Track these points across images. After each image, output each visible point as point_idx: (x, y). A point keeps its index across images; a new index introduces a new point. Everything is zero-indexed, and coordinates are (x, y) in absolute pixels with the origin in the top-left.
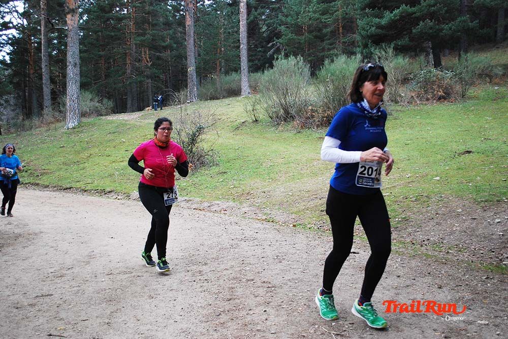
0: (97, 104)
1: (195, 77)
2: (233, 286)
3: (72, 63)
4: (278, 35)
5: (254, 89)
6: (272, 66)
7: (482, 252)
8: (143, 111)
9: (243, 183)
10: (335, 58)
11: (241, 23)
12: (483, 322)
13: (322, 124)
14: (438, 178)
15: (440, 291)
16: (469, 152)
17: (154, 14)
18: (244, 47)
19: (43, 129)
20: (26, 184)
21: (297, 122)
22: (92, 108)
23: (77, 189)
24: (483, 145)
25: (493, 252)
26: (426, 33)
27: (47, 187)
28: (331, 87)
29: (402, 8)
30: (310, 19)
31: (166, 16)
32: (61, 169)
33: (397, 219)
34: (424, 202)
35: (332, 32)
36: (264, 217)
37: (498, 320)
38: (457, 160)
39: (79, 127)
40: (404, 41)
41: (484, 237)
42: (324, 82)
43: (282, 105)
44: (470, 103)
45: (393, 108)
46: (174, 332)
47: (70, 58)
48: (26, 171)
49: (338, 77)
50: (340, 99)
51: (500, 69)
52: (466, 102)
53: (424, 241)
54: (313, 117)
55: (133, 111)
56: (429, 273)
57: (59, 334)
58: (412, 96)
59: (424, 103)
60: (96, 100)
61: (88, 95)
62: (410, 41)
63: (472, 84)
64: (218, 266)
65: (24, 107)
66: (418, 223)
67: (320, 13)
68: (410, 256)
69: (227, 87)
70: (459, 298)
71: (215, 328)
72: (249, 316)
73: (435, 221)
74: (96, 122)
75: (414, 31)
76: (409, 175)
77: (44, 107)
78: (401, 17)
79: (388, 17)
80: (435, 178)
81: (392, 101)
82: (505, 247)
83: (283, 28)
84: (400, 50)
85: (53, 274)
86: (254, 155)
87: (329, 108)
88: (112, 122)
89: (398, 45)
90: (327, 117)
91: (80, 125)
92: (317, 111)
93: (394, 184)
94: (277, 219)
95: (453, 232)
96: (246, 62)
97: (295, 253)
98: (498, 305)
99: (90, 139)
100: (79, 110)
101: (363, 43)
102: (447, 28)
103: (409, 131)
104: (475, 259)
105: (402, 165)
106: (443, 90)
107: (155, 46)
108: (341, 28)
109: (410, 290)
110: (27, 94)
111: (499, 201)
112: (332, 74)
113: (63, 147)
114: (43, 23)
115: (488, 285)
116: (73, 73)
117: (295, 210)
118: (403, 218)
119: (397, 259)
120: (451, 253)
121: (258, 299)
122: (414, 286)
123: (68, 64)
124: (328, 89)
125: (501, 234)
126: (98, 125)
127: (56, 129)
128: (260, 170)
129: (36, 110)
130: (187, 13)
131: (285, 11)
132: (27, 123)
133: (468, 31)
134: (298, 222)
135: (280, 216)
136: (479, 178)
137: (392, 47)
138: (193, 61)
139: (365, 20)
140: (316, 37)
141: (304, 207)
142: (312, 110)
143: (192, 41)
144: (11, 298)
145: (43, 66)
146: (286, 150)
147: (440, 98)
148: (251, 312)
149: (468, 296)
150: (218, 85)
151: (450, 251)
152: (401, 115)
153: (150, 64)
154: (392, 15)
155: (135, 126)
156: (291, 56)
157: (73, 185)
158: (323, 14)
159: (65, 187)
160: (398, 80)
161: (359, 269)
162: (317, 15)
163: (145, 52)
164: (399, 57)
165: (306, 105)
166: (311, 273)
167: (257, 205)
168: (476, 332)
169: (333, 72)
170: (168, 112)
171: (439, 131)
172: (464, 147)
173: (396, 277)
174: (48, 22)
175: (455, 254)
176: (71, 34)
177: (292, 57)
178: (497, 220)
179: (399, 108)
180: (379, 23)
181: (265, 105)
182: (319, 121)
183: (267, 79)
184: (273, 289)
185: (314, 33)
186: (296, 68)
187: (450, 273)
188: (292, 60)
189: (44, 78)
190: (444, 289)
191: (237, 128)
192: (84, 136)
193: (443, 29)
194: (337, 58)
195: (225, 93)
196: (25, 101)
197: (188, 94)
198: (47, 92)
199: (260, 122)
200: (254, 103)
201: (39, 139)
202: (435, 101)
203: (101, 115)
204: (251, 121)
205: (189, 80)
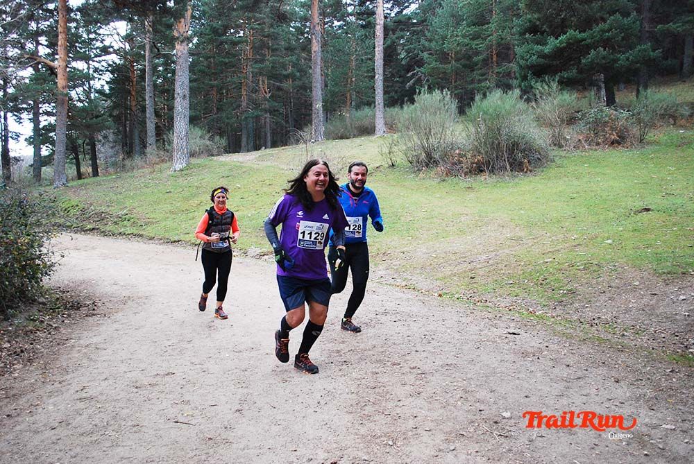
0: (208, 143)
1: (321, 112)
2: (377, 371)
3: (181, 94)
4: (420, 63)
5: (391, 127)
6: (412, 101)
7: (663, 335)
8: (260, 151)
9: (377, 240)
10: (488, 94)
11: (376, 49)
12: (669, 426)
13: (470, 172)
14: (610, 241)
15: (617, 385)
16: (647, 210)
17: (274, 37)
18: (379, 77)
19: (146, 171)
20: (129, 234)
21: (441, 168)
22: (202, 147)
23: (186, 242)
24: (665, 202)
25: (677, 336)
26: (598, 63)
27: (152, 239)
28: (483, 127)
29: (570, 34)
30: (458, 44)
31: (289, 39)
32: (168, 218)
33: (562, 291)
34: (594, 271)
35: (484, 60)
36: (404, 283)
37: (686, 425)
38: (633, 218)
39: (187, 169)
40: (572, 73)
41: (667, 318)
42: (474, 121)
43: (423, 147)
44: (649, 149)
45: (556, 153)
46: (315, 425)
47: (178, 90)
48: (129, 220)
49: (492, 115)
50: (493, 143)
51: (687, 108)
52: (644, 147)
53: (594, 319)
54: (460, 162)
55: (248, 151)
56: (604, 363)
57: (186, 421)
58: (580, 140)
59: (594, 148)
60: (207, 136)
61: (198, 132)
62: (577, 73)
63: (653, 126)
64: (358, 344)
65: (124, 145)
66: (587, 296)
67: (471, 37)
68: (580, 340)
69: (358, 124)
70: (640, 395)
71: (361, 422)
72: (398, 409)
73: (608, 295)
74: (207, 163)
75: (583, 61)
76: (575, 236)
77: (148, 145)
78: (569, 44)
79: (552, 44)
80: (606, 242)
81: (555, 145)
82: (691, 330)
83: (425, 55)
84: (566, 84)
85: (171, 347)
86: (391, 207)
87: (479, 152)
88: (224, 164)
89: (564, 78)
90: (476, 163)
91: (188, 167)
92: (465, 156)
93: (558, 248)
94: (419, 286)
95: (628, 310)
96: (382, 95)
97: (446, 332)
98: (685, 405)
100: (187, 149)
101: (520, 74)
102: (623, 59)
103: (576, 183)
104: (655, 345)
105: (568, 224)
106: (617, 133)
107: (277, 75)
108: (495, 56)
109: (582, 383)
110: (127, 129)
111: (685, 274)
112: (485, 113)
113: (170, 192)
114: (147, 47)
115: (674, 380)
116: (181, 107)
117: (440, 275)
118: (569, 290)
119: (565, 343)
120: (626, 336)
121: (407, 387)
122: (587, 378)
123: (176, 96)
124: (479, 130)
125: (687, 314)
126: (209, 167)
127: (161, 172)
128: (398, 225)
129: (137, 148)
130: (313, 36)
131: (428, 34)
132: (128, 163)
133: (648, 61)
134: (444, 291)
135: (422, 282)
136: (659, 243)
137: (557, 80)
138: (320, 92)
139: (525, 47)
140: (464, 66)
141: (450, 273)
142: (459, 154)
143: (318, 70)
144: (129, 375)
145: (147, 98)
146: (428, 202)
147: (613, 143)
148: (401, 404)
149: (650, 393)
150: (348, 122)
151: (626, 334)
152: (566, 162)
153: (268, 96)
154: (558, 41)
155: (251, 169)
156: (436, 90)
157: (182, 237)
158: (473, 39)
159: (172, 240)
160: (562, 121)
161: (521, 355)
162: (467, 41)
163: (263, 81)
164: (565, 92)
165: (451, 149)
166: (465, 358)
167: (395, 267)
168: (661, 439)
169: (485, 109)
170: (289, 153)
171: (611, 183)
172: (641, 203)
173: (565, 366)
174: (153, 46)
175: (632, 338)
176: (181, 61)
177: (437, 92)
178: (682, 297)
179: (563, 154)
180: (541, 50)
181: (404, 146)
182: (467, 168)
183: (407, 116)
184: (423, 376)
185: (463, 61)
186: (442, 104)
187: (628, 364)
188: (437, 94)
189: (148, 111)
190: (622, 383)
192: (194, 180)
193: (618, 59)
194: (490, 93)
195: (355, 131)
196: (126, 137)
197: (313, 133)
198: (151, 127)
199: (398, 167)
200: (391, 144)
201: (142, 182)
202: (607, 146)
203: (213, 155)
204: (387, 165)
205: (314, 116)
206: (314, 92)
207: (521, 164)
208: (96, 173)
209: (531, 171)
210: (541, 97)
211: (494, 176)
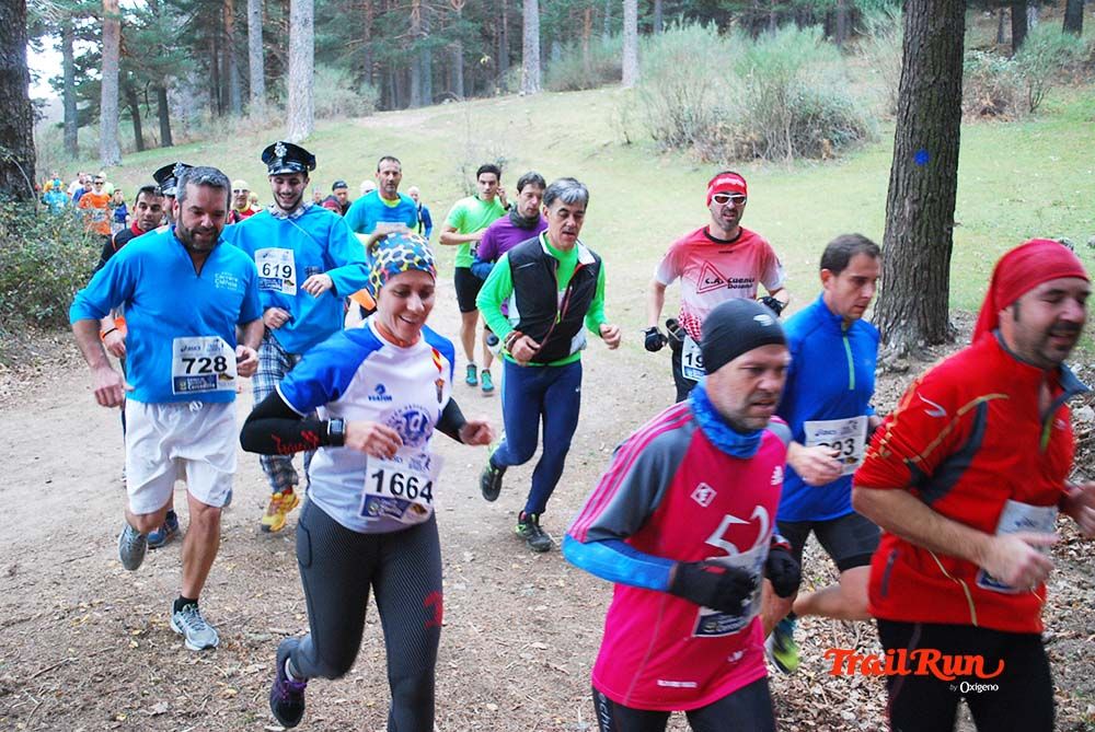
0: (349, 94)
1: (537, 44)
3: (300, 18)
8: (439, 107)
13: (739, 157)
21: (697, 149)
22: (336, 102)
28: (758, 89)
39: (310, 141)
42: (742, 77)
43: (672, 116)
44: (1040, 122)
47: (295, 11)
49: (769, 69)
52: (1033, 121)
55: (422, 104)
60: (349, 82)
61: (332, 75)
65: (215, 92)
69: (603, 62)
74: (343, 130)
77: (252, 95)
88: (369, 134)
90: (749, 144)
91: (312, 137)
92: (731, 131)
96: (634, 20)
99: (327, 167)
100: (311, 108)
106: (991, 96)
110: (220, 66)
112: (759, 64)
116: (301, 39)
123: (292, 20)
126: (345, 139)
129: (236, 99)
132: (218, 123)
138: (536, 11)
142: (723, 128)
145: (250, 14)
147: (984, 112)
150: (587, 58)
153: (459, 7)
155: (409, 144)
156: (696, 23)
165: (712, 119)
169: (760, 59)
177: (697, 26)
181: (645, 113)
188: (696, 30)
189: (251, 37)
191: (592, 156)
195: (598, 78)
196: (217, 79)
197: (523, 79)
198: (256, 63)
199: (637, 144)
200: (625, 109)
201: (239, 162)
202: (973, 117)
203: (356, 116)
204: (620, 143)
205: (525, 51)
206: (526, 9)
207: (819, 146)
208: (167, 140)
209: (833, 157)
210: (876, 33)
211: (772, 165)
